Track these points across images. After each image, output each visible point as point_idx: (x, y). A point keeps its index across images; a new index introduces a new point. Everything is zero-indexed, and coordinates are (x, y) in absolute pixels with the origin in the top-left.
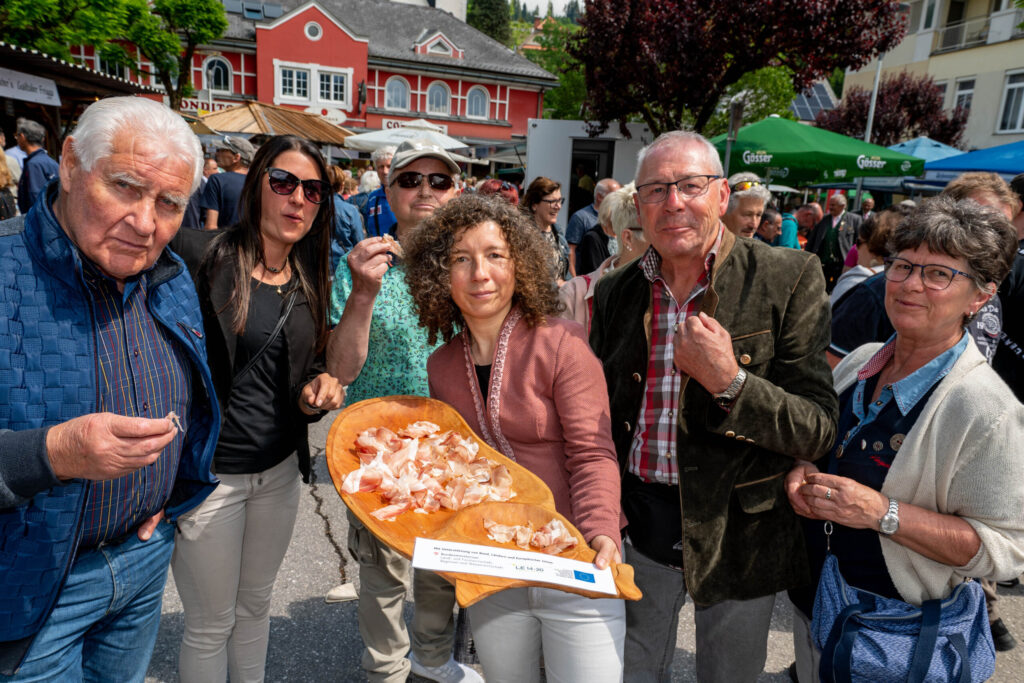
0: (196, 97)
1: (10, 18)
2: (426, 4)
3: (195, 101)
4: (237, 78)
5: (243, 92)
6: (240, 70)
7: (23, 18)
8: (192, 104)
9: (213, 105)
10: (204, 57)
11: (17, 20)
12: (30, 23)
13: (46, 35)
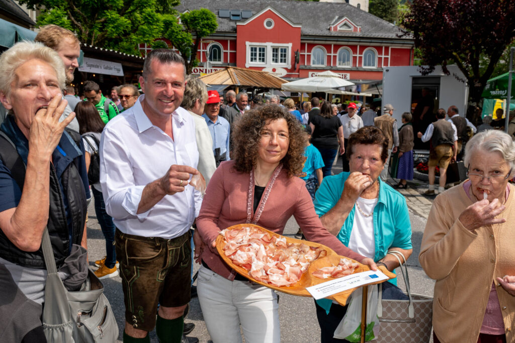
0: (203, 66)
1: (108, 33)
2: (345, 2)
3: (201, 68)
4: (226, 54)
5: (229, 62)
6: (227, 50)
7: (114, 32)
8: (200, 70)
9: (211, 70)
10: (208, 44)
11: (111, 33)
12: (117, 35)
13: (124, 40)
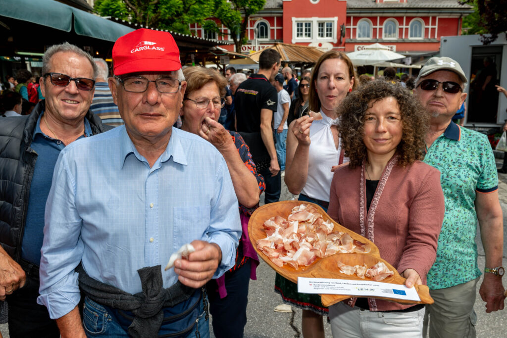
0: (250, 44)
1: (161, 14)
6: (274, 26)
11: (164, 15)
13: (177, 21)
